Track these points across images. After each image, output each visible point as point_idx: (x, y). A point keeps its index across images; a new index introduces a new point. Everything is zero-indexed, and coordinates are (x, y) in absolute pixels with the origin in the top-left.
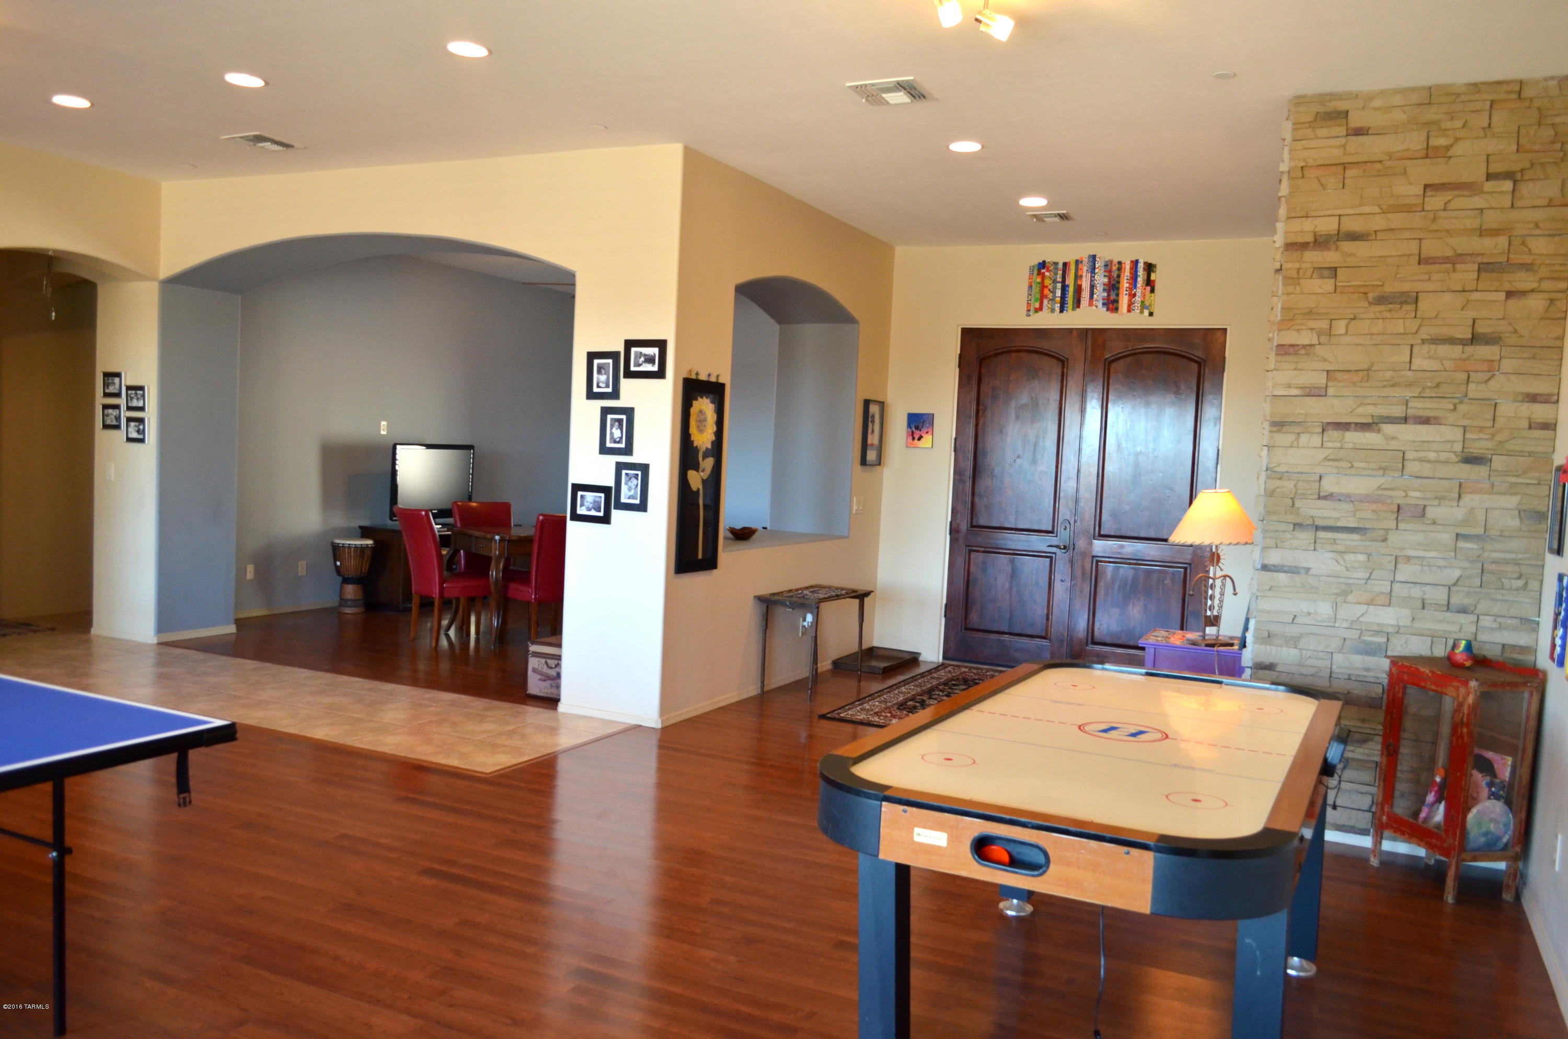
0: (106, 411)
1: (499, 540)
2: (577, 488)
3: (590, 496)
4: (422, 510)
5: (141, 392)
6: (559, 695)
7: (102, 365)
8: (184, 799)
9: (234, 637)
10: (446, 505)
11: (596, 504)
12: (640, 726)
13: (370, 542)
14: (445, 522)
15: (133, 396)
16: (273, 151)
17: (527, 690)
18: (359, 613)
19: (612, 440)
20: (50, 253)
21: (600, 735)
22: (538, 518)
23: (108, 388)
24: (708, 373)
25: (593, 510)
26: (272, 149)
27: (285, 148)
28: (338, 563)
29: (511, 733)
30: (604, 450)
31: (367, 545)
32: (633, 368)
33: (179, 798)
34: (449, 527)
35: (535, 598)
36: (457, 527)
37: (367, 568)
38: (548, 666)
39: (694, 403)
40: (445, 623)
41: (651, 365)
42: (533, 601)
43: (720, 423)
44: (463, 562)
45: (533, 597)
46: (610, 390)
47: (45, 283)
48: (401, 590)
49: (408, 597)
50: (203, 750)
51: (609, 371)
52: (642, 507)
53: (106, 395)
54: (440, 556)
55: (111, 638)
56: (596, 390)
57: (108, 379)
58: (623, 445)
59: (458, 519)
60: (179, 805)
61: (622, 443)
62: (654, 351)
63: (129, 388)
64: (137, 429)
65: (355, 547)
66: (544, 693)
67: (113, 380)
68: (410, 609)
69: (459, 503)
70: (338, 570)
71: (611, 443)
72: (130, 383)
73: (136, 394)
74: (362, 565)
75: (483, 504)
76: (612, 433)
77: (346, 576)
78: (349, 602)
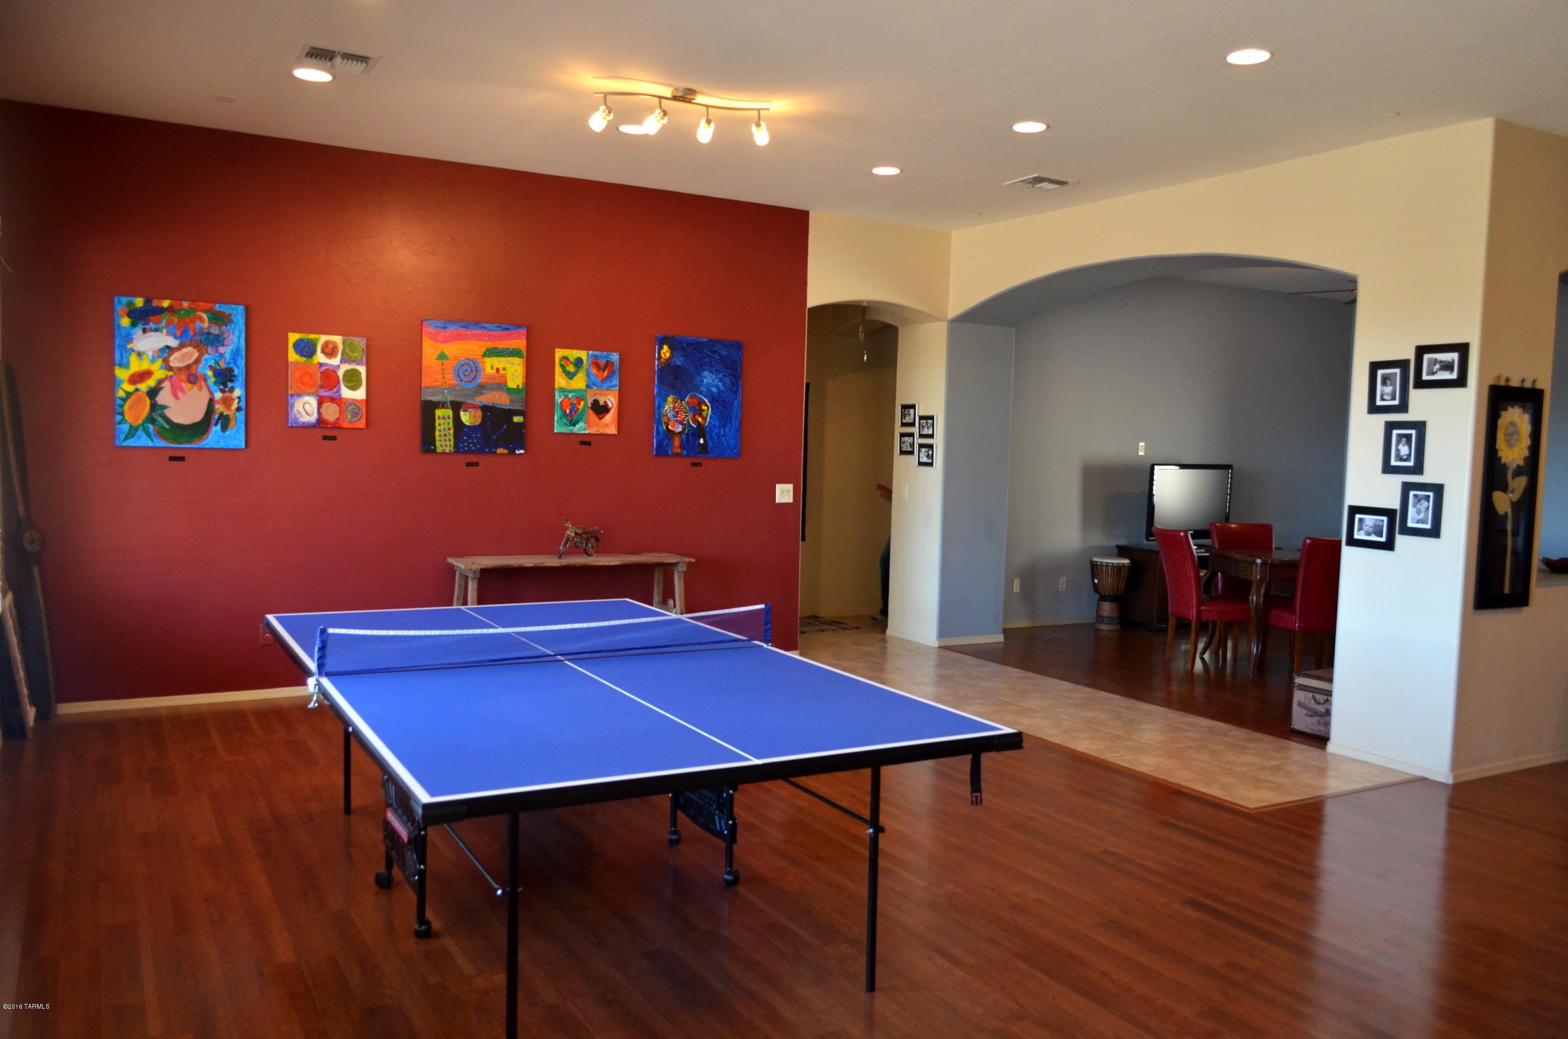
0: (903, 439)
1: (1261, 564)
2: (1354, 510)
3: (1370, 519)
4: (1180, 531)
5: (931, 421)
6: (1329, 734)
7: (901, 399)
8: (976, 797)
9: (1002, 646)
10: (1204, 527)
11: (1377, 527)
12: (1425, 779)
13: (1126, 561)
14: (1202, 544)
15: (924, 425)
16: (1049, 190)
17: (1291, 725)
18: (1116, 631)
19: (1398, 458)
20: (864, 304)
21: (1377, 784)
22: (1305, 542)
23: (905, 418)
24: (1522, 379)
25: (1373, 535)
26: (1048, 188)
27: (1060, 186)
28: (1096, 581)
29: (1276, 769)
30: (1388, 469)
31: (1124, 564)
32: (1425, 377)
33: (972, 796)
34: (1207, 548)
35: (1299, 626)
36: (1215, 549)
37: (1123, 588)
38: (1315, 700)
39: (1503, 413)
40: (1201, 646)
41: (1449, 372)
42: (1297, 629)
43: (1536, 436)
44: (1220, 584)
45: (1297, 625)
46: (1396, 402)
47: (860, 330)
48: (1156, 611)
49: (1164, 617)
50: (992, 754)
51: (1396, 382)
52: (1434, 532)
53: (903, 425)
54: (1198, 578)
55: (902, 640)
56: (1379, 403)
57: (905, 411)
58: (1411, 464)
59: (1216, 541)
60: (972, 803)
61: (1410, 461)
62: (1454, 356)
63: (921, 418)
64: (927, 454)
65: (1113, 565)
66: (1311, 729)
67: (909, 411)
68: (1166, 630)
69: (1218, 524)
70: (1096, 588)
71: (1396, 460)
72: (922, 414)
73: (927, 423)
74: (1119, 583)
75: (1242, 525)
76: (1398, 451)
77: (1103, 594)
78: (1105, 619)
